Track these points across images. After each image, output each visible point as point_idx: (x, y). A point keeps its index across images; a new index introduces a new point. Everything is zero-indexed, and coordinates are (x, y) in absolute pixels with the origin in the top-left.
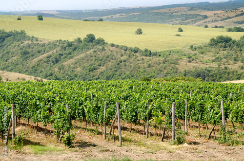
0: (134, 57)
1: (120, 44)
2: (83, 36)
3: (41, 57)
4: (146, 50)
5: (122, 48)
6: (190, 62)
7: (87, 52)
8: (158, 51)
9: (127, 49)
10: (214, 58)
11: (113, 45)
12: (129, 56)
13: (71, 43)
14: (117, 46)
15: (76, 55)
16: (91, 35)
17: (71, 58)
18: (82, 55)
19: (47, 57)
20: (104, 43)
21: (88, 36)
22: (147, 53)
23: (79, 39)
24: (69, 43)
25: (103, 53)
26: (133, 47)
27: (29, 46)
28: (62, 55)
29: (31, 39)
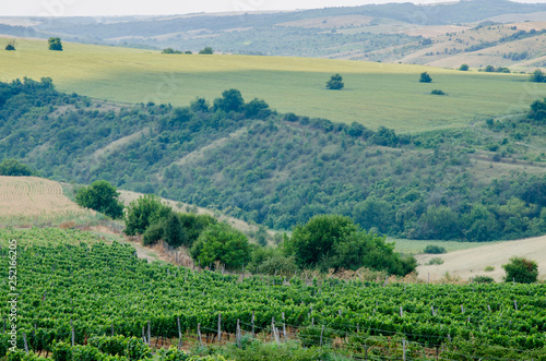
0: (356, 147)
1: (312, 115)
2: (212, 96)
3: (113, 146)
4: (383, 132)
5: (318, 124)
7: (232, 135)
9: (332, 128)
11: (292, 118)
12: (343, 145)
13: (186, 111)
14: (306, 121)
15: (204, 143)
16: (233, 92)
17: (191, 149)
18: (221, 142)
19: (131, 147)
20: (268, 113)
21: (225, 94)
22: (387, 138)
23: (202, 101)
24: (178, 112)
25: (274, 136)
26: (348, 122)
27: (74, 119)
28: (167, 141)
29: (72, 99)
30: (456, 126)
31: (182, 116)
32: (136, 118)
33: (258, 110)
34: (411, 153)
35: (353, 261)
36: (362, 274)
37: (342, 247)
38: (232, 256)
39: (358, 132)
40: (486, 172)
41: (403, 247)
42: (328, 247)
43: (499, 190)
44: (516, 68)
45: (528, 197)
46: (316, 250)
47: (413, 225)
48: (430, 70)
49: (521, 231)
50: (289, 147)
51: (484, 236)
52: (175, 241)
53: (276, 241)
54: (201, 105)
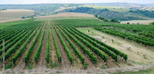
1: (112, 11)
3: (97, 12)
10: (130, 14)
17: (103, 13)
18: (105, 12)
22: (118, 13)
25: (109, 12)
28: (101, 12)
29: (94, 9)
30: (123, 12)
31: (102, 10)
32: (99, 10)
33: (108, 10)
34: (120, 14)
35: (116, 22)
36: (116, 23)
37: (115, 21)
38: (106, 21)
39: (115, 12)
40: (125, 16)
41: (119, 21)
42: (114, 21)
43: (126, 17)
44: (128, 8)
45: (128, 18)
46: (113, 21)
47: (119, 19)
48: (121, 8)
49: (128, 20)
51: (125, 20)
52: (102, 19)
53: (109, 20)
54: (104, 9)
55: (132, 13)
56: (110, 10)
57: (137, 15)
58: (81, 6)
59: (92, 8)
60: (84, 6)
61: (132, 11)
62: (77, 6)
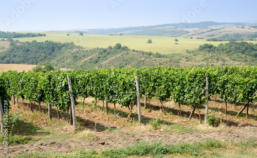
1: (139, 50)
2: (113, 45)
3: (86, 59)
4: (157, 54)
5: (140, 52)
6: (187, 61)
7: (117, 56)
8: (165, 54)
9: (144, 53)
10: (203, 59)
11: (134, 51)
13: (106, 49)
14: (137, 51)
16: (119, 44)
17: (106, 60)
18: (114, 58)
20: (128, 49)
21: (116, 44)
22: (158, 56)
23: (111, 47)
24: (104, 50)
25: (128, 56)
26: (148, 51)
27: (77, 52)
28: (100, 58)
30: (178, 52)
31: (105, 51)
33: (125, 48)
34: (164, 60)
39: (150, 54)
50: (131, 58)
54: (111, 48)
55: (208, 55)
56: (131, 47)
57: (227, 58)
58: (30, 40)
59: (70, 46)
60: (39, 40)
61: (211, 47)
62: (15, 39)
